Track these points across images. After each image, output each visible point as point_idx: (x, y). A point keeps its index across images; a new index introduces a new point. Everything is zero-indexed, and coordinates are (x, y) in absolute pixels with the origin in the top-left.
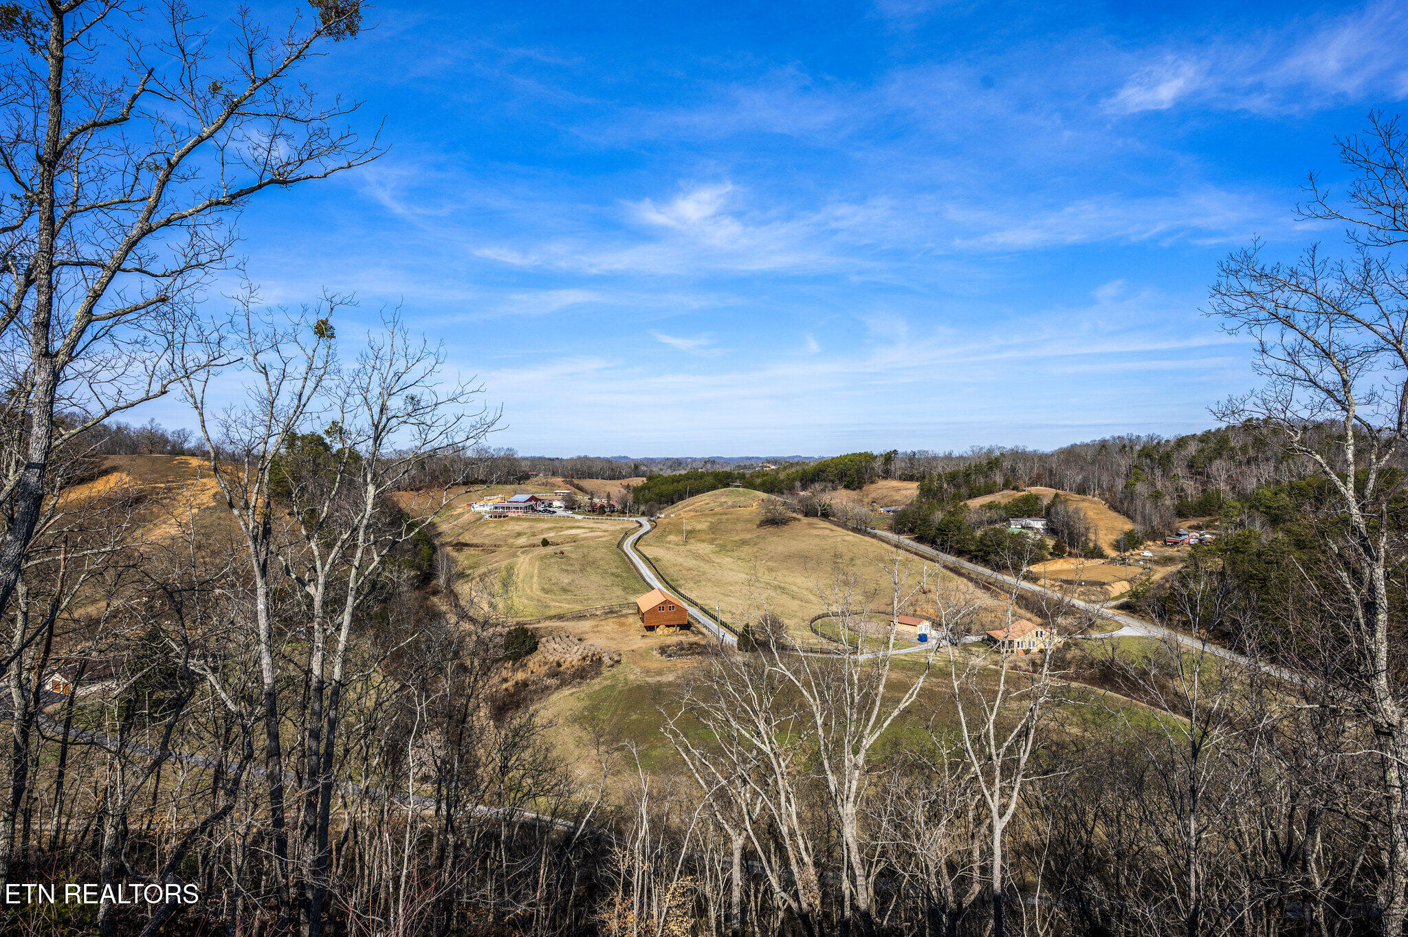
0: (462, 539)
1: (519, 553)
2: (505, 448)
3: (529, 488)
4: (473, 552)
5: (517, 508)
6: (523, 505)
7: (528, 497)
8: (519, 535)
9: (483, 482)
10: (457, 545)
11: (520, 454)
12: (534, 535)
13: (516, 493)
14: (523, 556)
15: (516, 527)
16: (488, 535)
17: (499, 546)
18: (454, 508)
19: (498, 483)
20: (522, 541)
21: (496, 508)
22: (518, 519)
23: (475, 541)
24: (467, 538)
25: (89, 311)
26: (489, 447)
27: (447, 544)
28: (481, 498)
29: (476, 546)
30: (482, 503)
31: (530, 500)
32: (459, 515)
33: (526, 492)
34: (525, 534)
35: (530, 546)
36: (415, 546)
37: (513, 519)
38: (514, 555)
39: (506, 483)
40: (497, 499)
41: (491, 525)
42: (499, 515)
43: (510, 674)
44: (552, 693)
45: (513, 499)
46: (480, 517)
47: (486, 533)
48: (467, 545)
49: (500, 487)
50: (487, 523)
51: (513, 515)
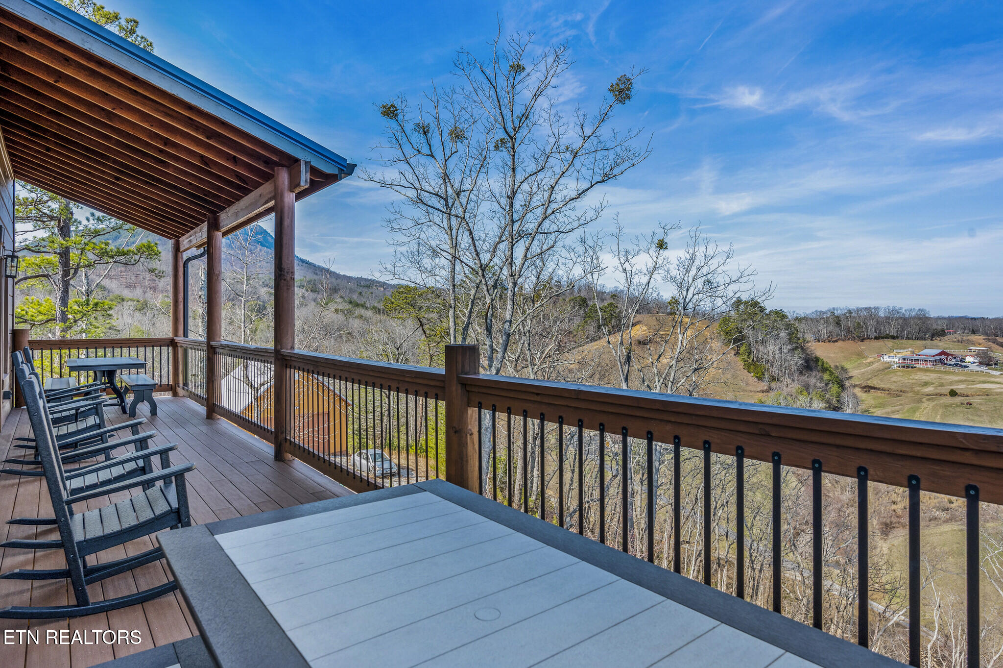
0: (870, 383)
1: (924, 400)
2: (917, 309)
3: (941, 344)
4: (880, 394)
5: (926, 361)
6: (932, 359)
7: (939, 351)
8: (926, 384)
9: (893, 337)
10: (865, 387)
11: (933, 315)
12: (941, 385)
13: (925, 348)
14: (928, 403)
15: (924, 377)
16: (895, 382)
17: (904, 392)
18: (866, 357)
19: (908, 338)
20: (929, 389)
21: (904, 359)
22: (926, 370)
23: (882, 385)
24: (875, 382)
25: (526, 256)
26: (901, 308)
27: (855, 386)
28: (891, 350)
29: (883, 390)
30: (892, 355)
31: (940, 354)
32: (870, 363)
33: (937, 347)
34: (933, 384)
35: (936, 395)
36: (827, 385)
37: (921, 370)
38: (920, 401)
39: (917, 338)
40: (907, 352)
41: (898, 374)
42: (908, 365)
43: (899, 499)
44: (941, 525)
45: (922, 353)
46: (888, 367)
47: (893, 380)
48: (874, 388)
49: (911, 342)
50: (894, 372)
51: (922, 366)
